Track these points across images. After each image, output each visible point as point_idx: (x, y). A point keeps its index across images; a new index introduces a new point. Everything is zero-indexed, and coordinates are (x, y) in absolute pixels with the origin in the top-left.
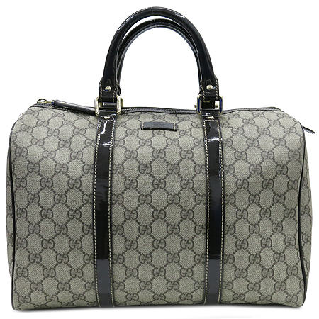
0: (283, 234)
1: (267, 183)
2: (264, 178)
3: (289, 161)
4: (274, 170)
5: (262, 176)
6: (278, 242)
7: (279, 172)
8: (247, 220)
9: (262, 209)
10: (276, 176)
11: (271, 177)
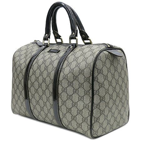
0: (83, 102)
1: (75, 78)
2: (74, 75)
3: (85, 68)
4: (78, 72)
5: (73, 74)
6: (81, 105)
7: (80, 73)
8: (66, 93)
9: (74, 89)
10: (79, 75)
11: (77, 75)
